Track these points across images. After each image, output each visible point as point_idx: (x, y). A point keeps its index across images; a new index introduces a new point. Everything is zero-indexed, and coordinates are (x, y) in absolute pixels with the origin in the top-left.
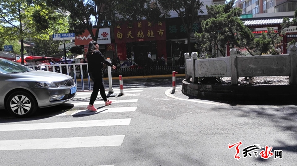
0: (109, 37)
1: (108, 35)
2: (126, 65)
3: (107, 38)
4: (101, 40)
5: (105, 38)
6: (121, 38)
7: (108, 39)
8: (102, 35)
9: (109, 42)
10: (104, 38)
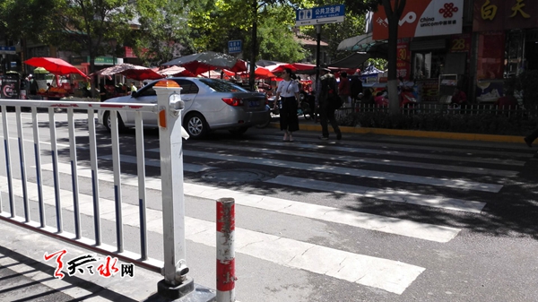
0: (458, 16)
1: (456, 10)
2: (495, 91)
3: (452, 19)
4: (436, 24)
5: (448, 19)
6: (491, 18)
7: (454, 22)
8: (441, 11)
9: (456, 29)
10: (443, 20)
